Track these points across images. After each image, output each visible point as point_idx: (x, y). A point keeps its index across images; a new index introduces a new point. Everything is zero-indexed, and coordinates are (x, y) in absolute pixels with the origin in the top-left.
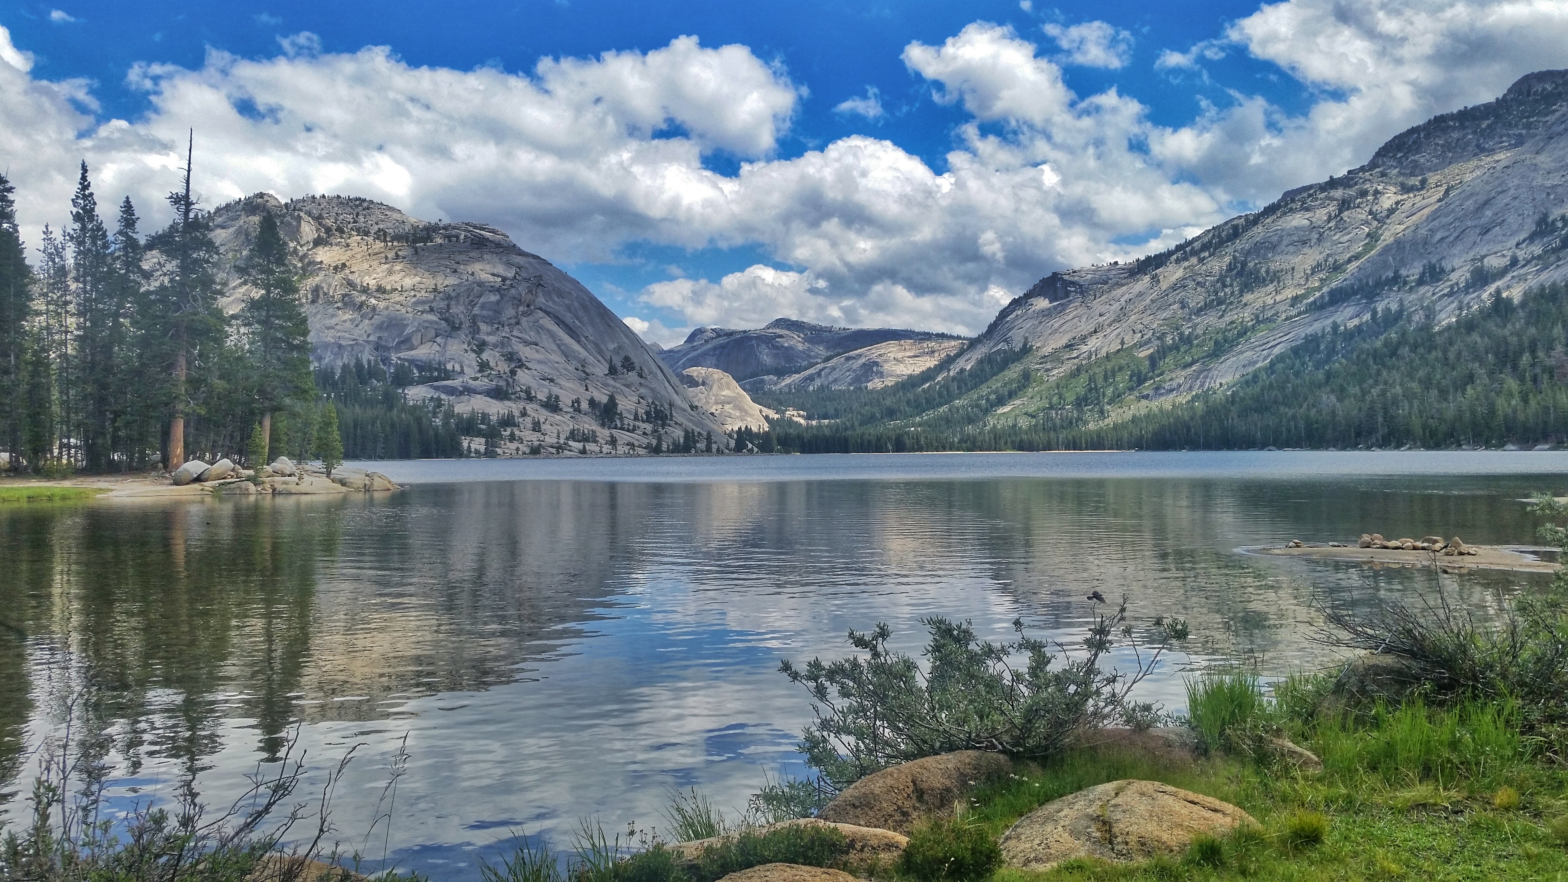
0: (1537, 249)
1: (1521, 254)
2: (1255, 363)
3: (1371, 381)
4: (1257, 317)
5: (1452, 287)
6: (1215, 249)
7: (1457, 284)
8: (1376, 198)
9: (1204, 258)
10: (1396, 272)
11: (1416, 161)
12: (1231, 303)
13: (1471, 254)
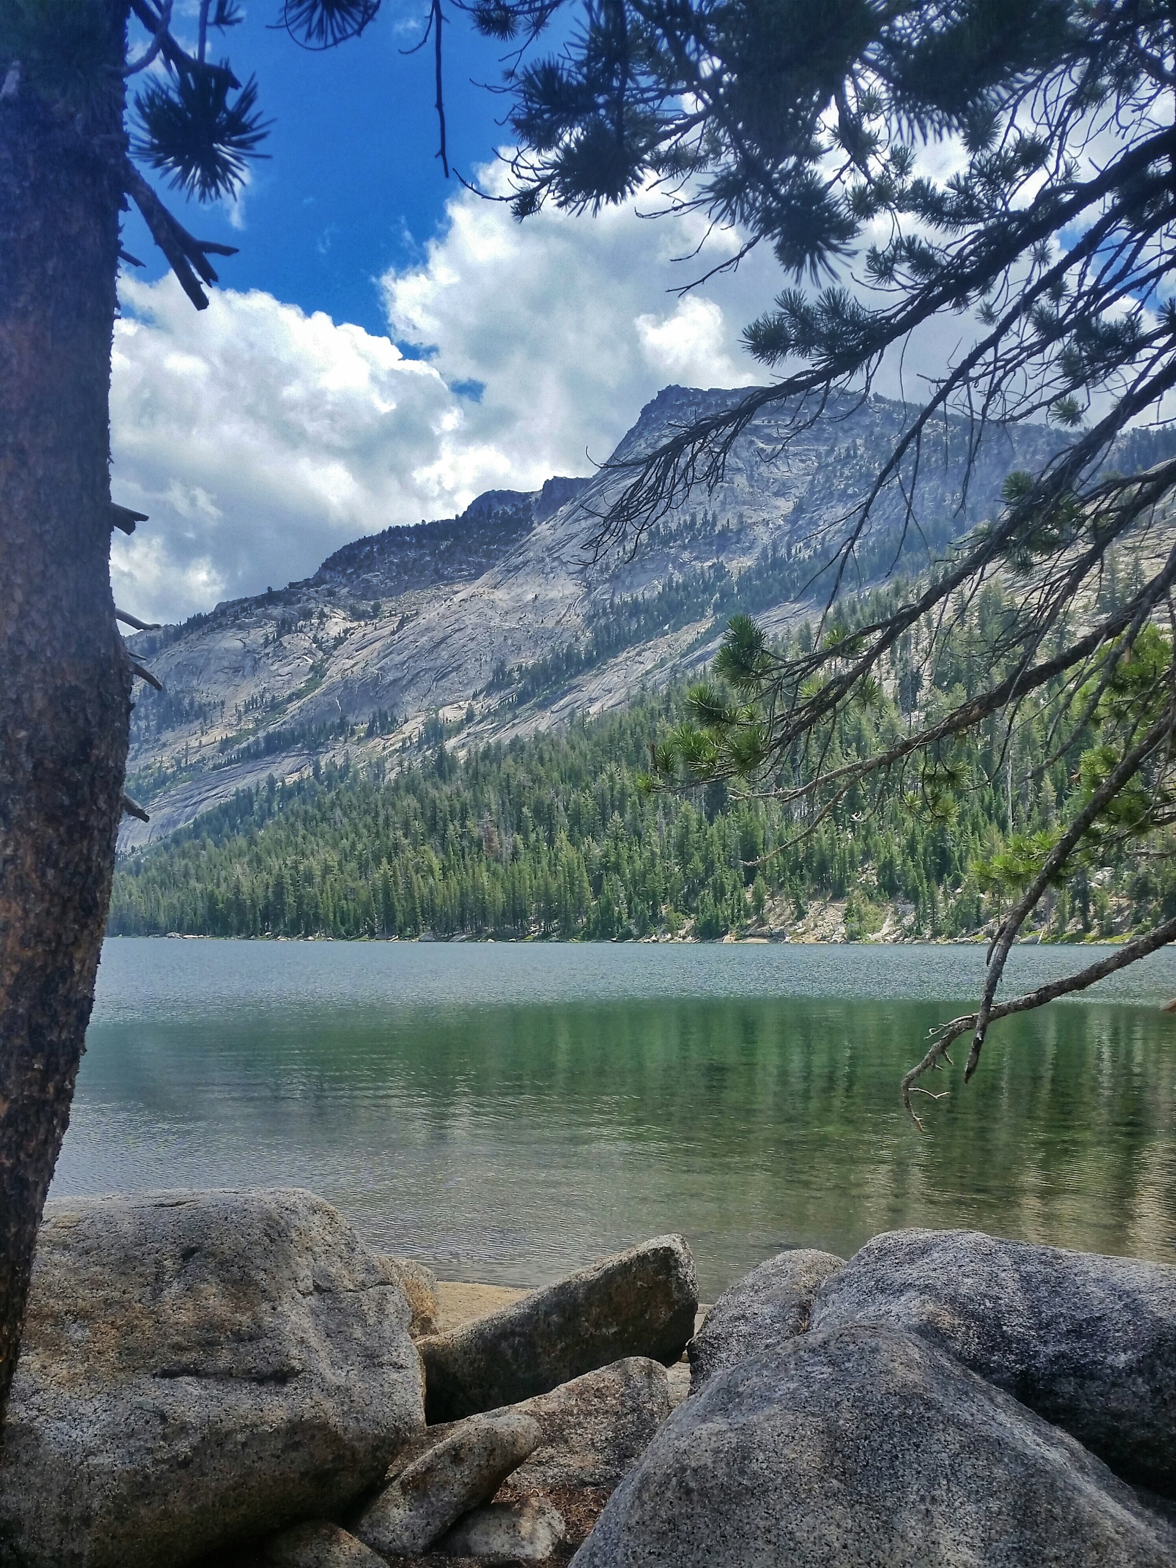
0: (494, 701)
1: (478, 707)
2: (176, 822)
4: (179, 762)
5: (404, 741)
7: (410, 738)
8: (321, 623)
10: (343, 719)
11: (368, 581)
12: (147, 741)
13: (426, 703)
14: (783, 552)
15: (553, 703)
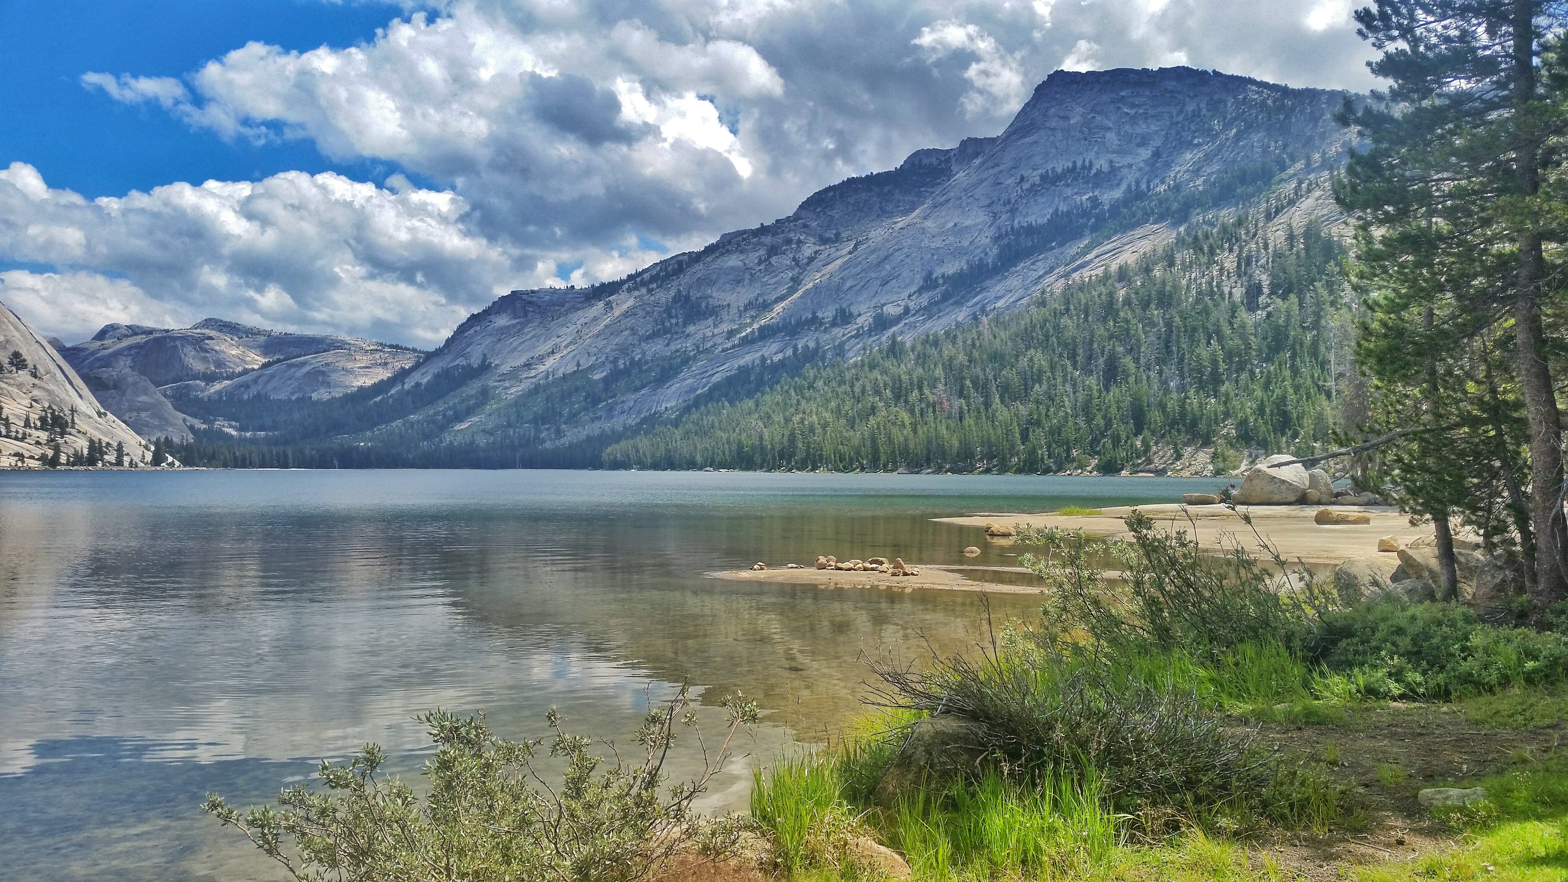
0: (924, 300)
1: (911, 305)
2: (696, 390)
3: (792, 410)
4: (698, 347)
5: (858, 329)
6: (662, 282)
7: (862, 327)
8: (799, 247)
9: (652, 290)
10: (814, 313)
11: (831, 216)
12: (676, 333)
13: (874, 302)
14: (1144, 186)
15: (968, 301)
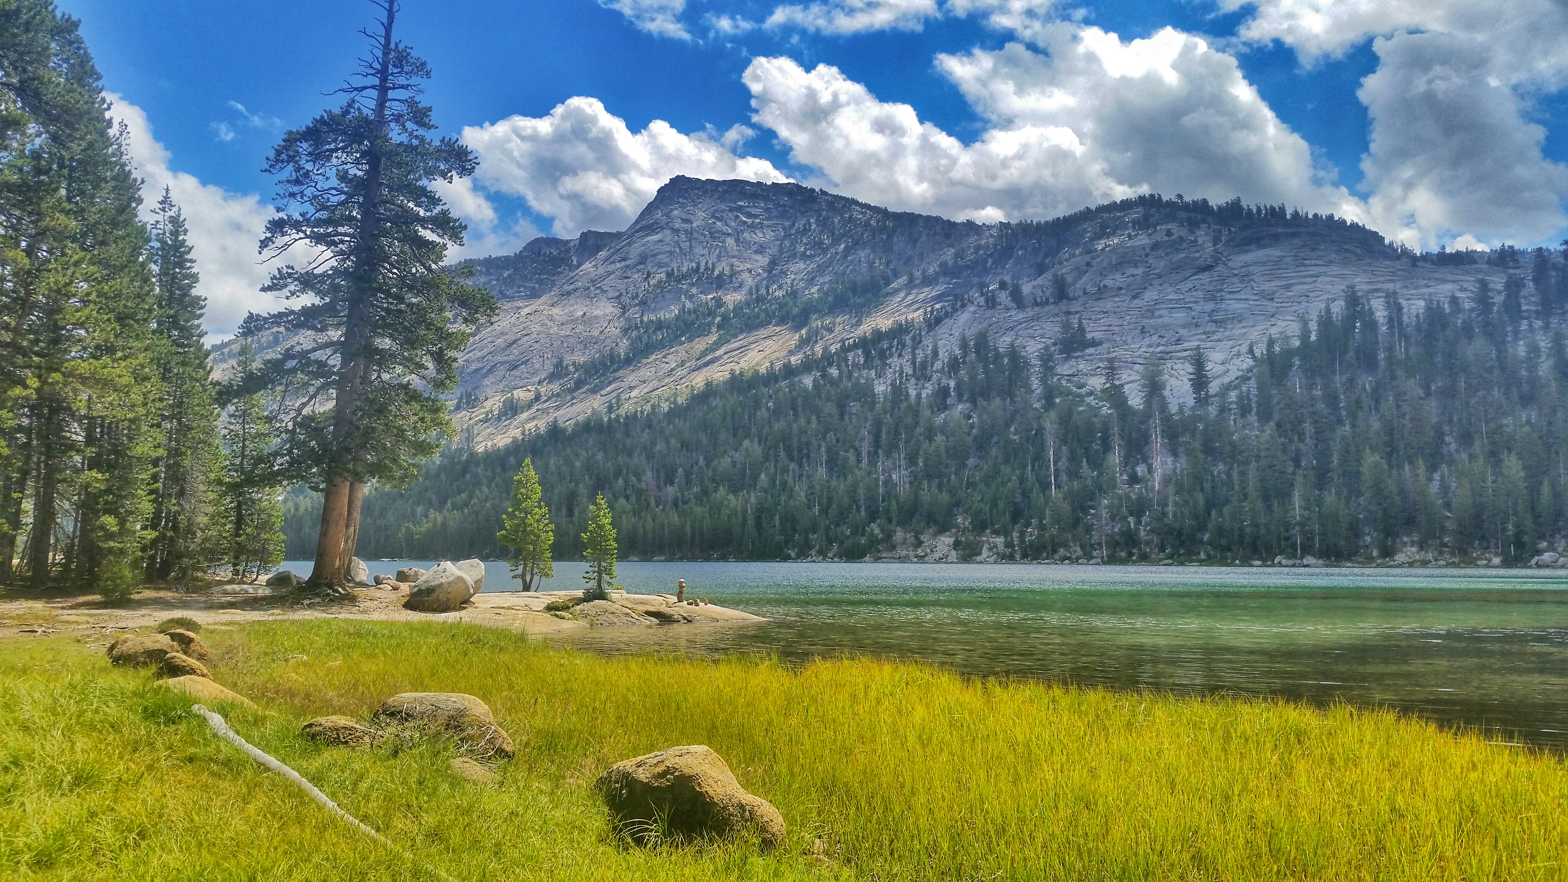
0: (556, 387)
1: (542, 390)
5: (486, 413)
7: (490, 411)
13: (501, 386)
14: (763, 291)
